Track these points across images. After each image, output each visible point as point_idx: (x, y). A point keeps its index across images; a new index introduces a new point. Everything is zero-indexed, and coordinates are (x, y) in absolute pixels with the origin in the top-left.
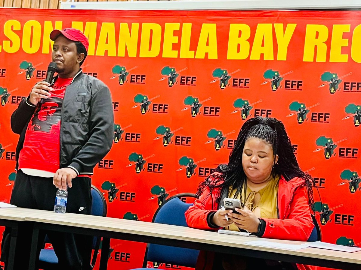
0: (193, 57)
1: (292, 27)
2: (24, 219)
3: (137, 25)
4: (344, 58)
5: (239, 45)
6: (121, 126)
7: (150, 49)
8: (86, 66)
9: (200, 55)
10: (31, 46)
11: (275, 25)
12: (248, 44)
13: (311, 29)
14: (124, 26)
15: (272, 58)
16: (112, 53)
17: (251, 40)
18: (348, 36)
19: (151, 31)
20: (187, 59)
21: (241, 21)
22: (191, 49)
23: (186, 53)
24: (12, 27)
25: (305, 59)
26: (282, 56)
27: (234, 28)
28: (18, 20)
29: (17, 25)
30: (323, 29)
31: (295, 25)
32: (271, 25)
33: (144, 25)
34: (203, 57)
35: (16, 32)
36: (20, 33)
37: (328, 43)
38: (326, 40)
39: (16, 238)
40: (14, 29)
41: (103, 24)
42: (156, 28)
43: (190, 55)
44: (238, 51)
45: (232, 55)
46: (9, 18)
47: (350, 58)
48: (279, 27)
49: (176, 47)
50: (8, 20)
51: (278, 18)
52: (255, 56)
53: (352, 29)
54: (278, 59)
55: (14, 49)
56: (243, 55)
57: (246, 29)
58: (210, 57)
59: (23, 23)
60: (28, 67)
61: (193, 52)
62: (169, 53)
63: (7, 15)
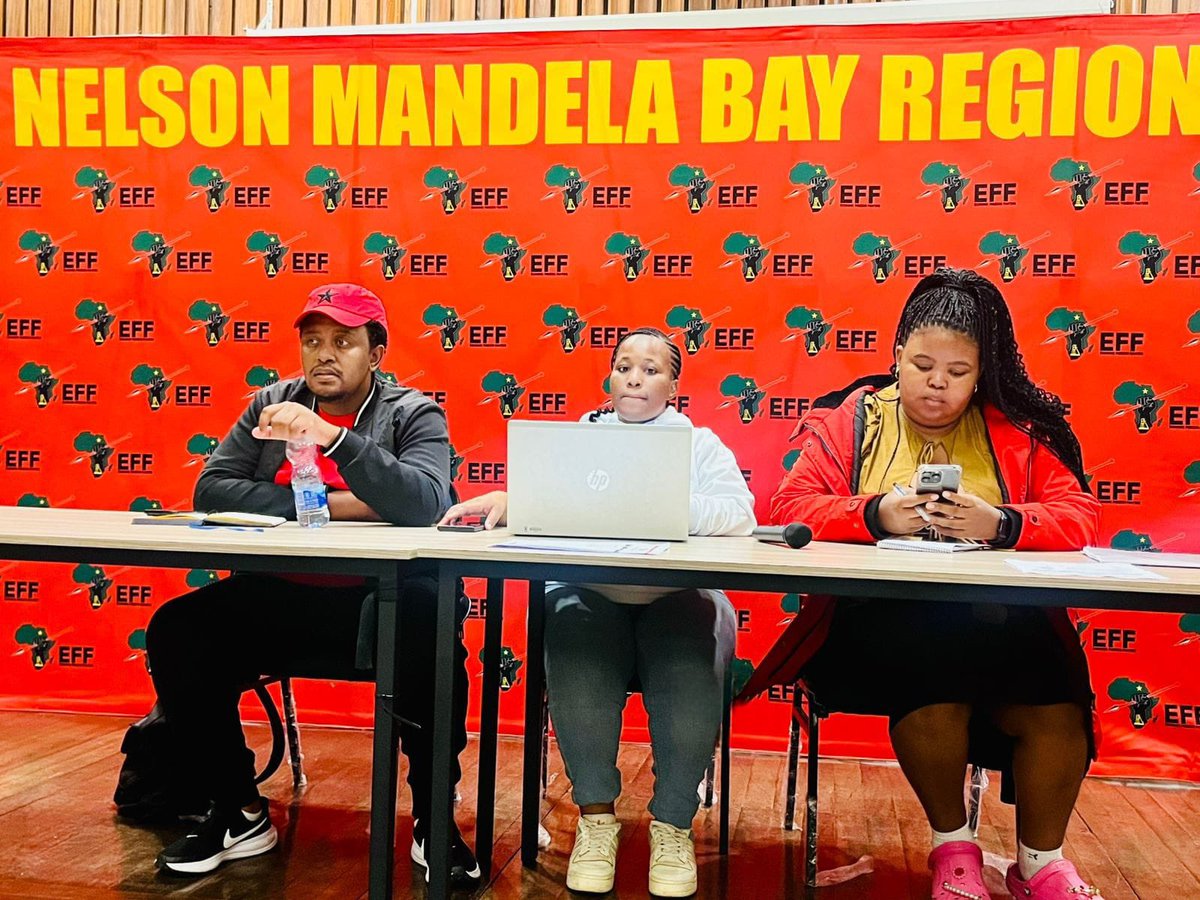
0: (620, 141)
1: (848, 63)
2: (415, 552)
3: (478, 68)
4: (972, 131)
5: (728, 109)
6: (458, 310)
7: (513, 125)
8: (360, 170)
9: (636, 135)
10: (214, 129)
11: (810, 58)
12: (749, 105)
13: (894, 66)
14: (444, 73)
15: (807, 136)
16: (420, 138)
17: (755, 96)
18: (979, 78)
19: (514, 82)
20: (606, 147)
21: (727, 52)
22: (614, 122)
23: (602, 131)
24: (161, 84)
25: (884, 136)
26: (831, 129)
27: (714, 69)
28: (173, 64)
29: (173, 78)
30: (921, 65)
31: (855, 59)
32: (798, 60)
33: (494, 68)
34: (643, 139)
35: (172, 95)
36: (182, 98)
37: (935, 96)
38: (928, 88)
39: (393, 605)
40: (167, 88)
41: (393, 68)
42: (525, 73)
43: (614, 135)
44: (727, 122)
45: (713, 131)
46: (150, 61)
47: (985, 129)
48: (819, 63)
49: (578, 118)
50: (146, 67)
51: (816, 43)
52: (767, 134)
53: (987, 63)
54: (822, 137)
55: (172, 138)
56: (738, 132)
57: (740, 69)
58: (660, 140)
59: (187, 73)
60: (212, 181)
61: (619, 129)
62: (560, 133)
63: (142, 55)
